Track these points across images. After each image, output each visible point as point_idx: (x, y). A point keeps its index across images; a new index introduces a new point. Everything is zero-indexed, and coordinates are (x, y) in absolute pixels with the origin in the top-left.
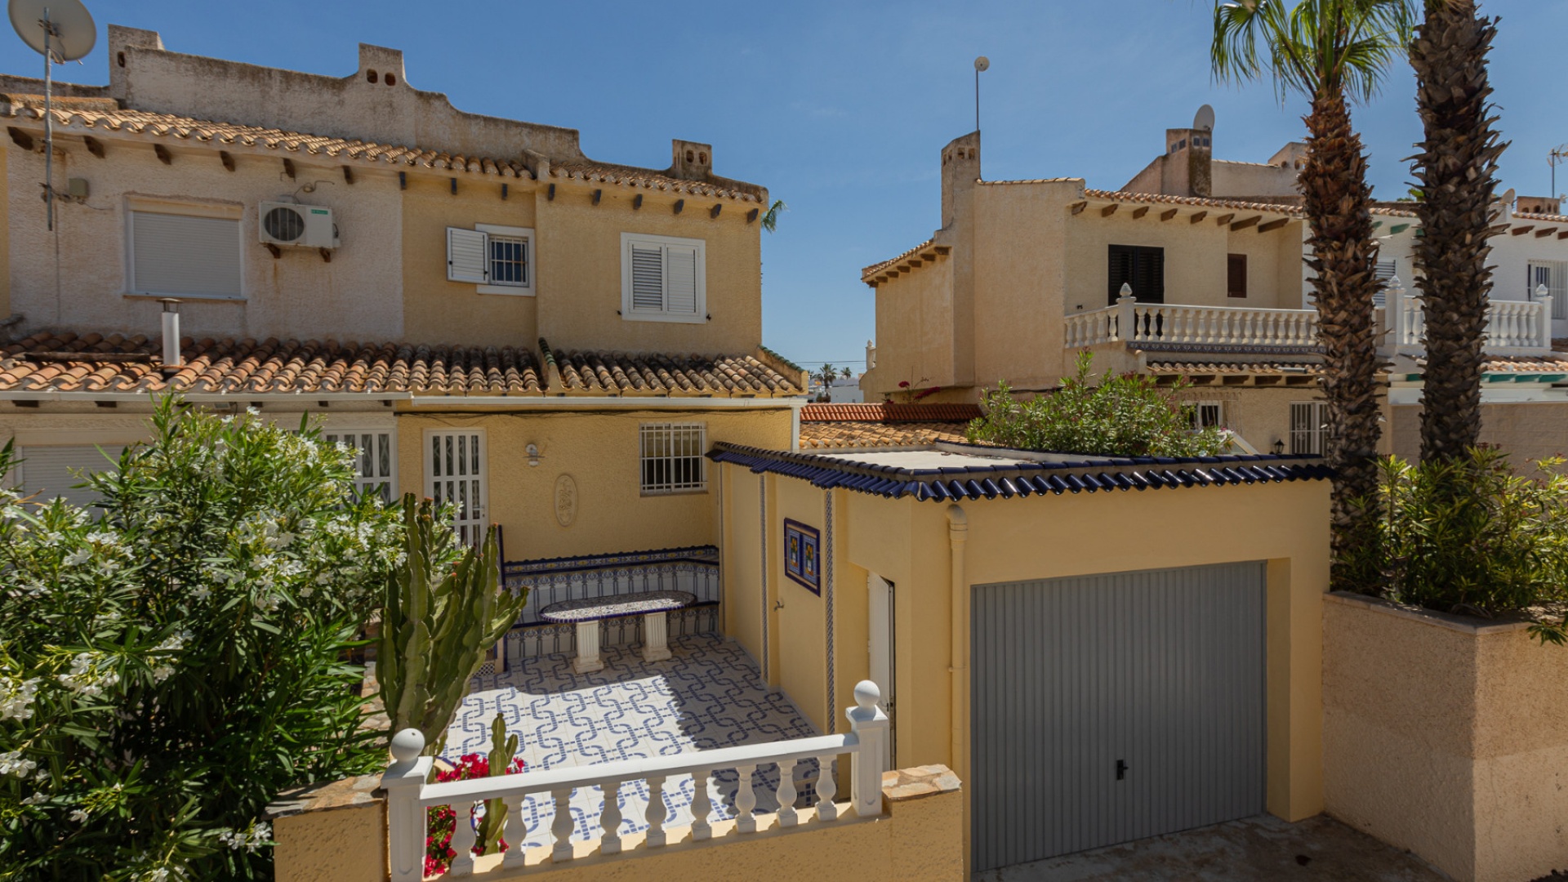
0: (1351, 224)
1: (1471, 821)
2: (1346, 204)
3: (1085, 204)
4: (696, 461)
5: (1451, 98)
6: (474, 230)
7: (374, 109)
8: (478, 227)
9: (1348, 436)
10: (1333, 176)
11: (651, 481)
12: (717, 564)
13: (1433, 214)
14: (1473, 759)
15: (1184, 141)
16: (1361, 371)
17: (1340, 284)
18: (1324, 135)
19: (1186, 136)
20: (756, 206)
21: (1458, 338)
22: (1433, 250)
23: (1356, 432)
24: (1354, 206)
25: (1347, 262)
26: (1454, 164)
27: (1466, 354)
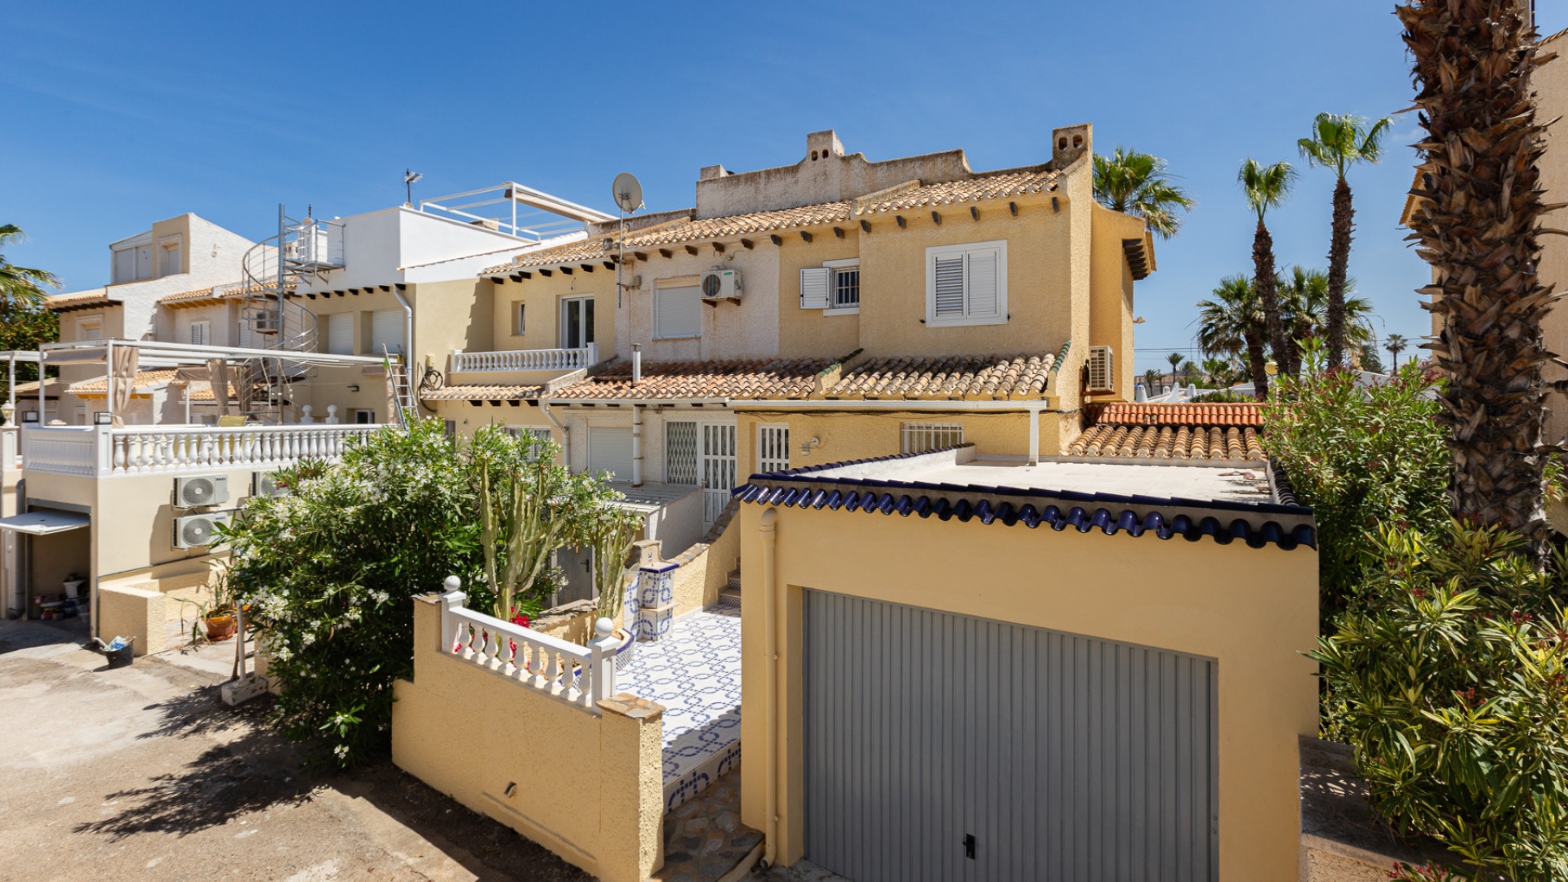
6: (821, 267)
7: (815, 180)
8: (825, 263)
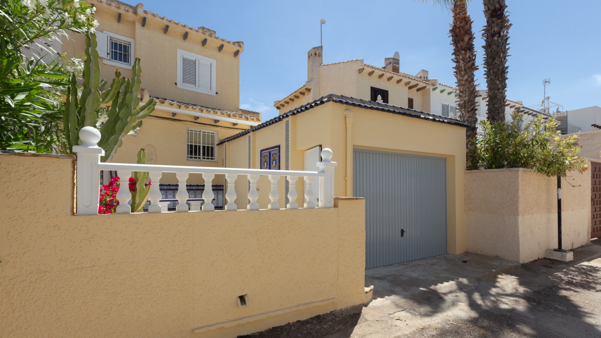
0: (468, 45)
1: (518, 238)
2: (466, 38)
3: (364, 69)
4: (212, 148)
5: (495, 8)
6: (102, 32)
8: (104, 31)
9: (468, 121)
10: (463, 28)
11: (191, 153)
12: (223, 190)
13: (490, 48)
14: (518, 215)
15: (391, 62)
16: (471, 97)
17: (465, 66)
18: (459, 14)
19: (391, 60)
20: (239, 48)
21: (499, 89)
22: (490, 61)
23: (470, 119)
24: (469, 39)
25: (467, 59)
26: (497, 30)
27: (501, 95)
